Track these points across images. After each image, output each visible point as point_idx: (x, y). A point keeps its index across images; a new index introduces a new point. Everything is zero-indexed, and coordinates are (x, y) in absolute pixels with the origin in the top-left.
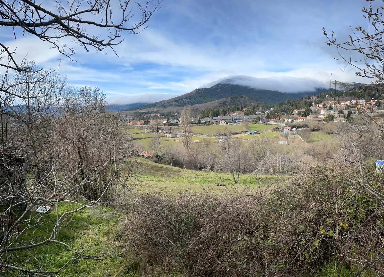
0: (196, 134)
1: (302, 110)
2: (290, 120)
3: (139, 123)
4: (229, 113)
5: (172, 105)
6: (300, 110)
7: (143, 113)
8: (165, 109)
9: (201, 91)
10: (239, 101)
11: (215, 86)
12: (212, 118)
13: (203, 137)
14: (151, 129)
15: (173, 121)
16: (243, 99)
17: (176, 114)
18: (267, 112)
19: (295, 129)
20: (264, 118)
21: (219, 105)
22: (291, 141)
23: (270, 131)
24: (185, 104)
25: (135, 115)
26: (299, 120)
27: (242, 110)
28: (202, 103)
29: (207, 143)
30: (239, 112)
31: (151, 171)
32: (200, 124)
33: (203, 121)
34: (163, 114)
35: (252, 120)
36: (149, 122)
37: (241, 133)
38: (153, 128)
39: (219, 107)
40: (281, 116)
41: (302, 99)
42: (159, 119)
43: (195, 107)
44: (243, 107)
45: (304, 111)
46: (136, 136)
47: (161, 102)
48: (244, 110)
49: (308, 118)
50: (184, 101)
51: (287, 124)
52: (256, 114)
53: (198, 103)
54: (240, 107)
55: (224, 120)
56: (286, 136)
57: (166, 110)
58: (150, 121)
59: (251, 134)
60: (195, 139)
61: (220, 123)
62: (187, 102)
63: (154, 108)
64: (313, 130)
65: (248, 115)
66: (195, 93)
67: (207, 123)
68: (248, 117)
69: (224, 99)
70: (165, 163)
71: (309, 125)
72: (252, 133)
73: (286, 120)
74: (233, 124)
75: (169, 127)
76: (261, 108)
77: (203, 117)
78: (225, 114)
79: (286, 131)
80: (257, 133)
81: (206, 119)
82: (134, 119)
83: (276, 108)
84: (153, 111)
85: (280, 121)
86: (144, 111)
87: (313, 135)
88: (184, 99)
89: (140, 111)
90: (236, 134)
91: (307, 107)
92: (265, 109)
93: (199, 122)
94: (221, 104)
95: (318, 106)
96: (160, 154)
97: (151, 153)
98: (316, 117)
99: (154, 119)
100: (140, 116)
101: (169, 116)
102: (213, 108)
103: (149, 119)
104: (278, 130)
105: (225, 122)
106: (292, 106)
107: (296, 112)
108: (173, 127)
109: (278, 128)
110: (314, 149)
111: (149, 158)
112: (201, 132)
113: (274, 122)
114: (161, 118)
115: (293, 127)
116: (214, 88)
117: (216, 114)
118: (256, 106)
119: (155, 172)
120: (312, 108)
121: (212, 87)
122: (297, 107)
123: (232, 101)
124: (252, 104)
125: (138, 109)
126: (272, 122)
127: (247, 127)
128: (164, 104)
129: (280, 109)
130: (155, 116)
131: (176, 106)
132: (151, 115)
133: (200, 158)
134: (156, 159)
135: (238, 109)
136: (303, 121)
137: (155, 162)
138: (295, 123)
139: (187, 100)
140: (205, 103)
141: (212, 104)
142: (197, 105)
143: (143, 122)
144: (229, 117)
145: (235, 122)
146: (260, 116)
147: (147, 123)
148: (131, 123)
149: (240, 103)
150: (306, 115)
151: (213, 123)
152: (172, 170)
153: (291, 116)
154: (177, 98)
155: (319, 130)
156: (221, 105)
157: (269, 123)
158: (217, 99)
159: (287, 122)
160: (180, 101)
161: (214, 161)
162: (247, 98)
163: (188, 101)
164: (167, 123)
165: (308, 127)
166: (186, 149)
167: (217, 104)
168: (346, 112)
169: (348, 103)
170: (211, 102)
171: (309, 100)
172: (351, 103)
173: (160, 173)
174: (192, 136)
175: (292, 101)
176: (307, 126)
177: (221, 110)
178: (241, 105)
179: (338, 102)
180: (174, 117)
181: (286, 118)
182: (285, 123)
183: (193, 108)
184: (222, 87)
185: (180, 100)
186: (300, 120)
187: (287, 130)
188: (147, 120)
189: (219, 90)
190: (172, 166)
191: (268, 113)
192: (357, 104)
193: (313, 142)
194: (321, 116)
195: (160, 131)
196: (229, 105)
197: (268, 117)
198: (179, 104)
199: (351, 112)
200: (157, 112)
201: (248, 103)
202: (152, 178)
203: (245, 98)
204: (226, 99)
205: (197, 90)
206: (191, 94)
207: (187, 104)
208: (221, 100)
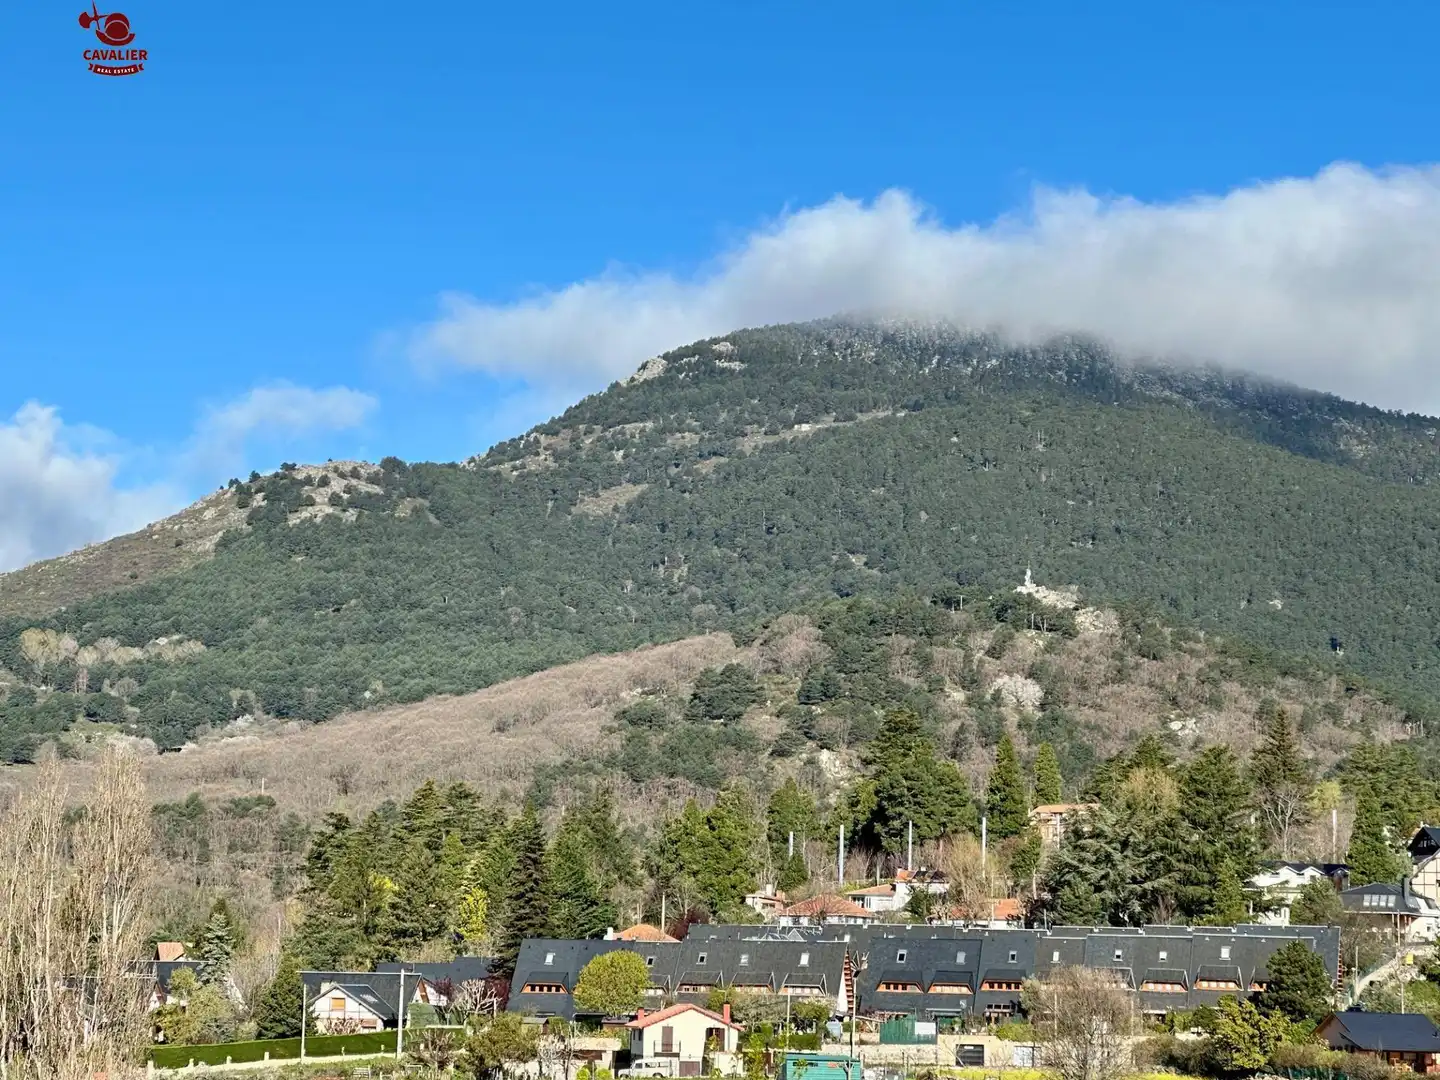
9: (322, 510)
11: (550, 429)
16: (1030, 643)
21: (620, 744)
24: (59, 717)
27: (1007, 825)
28: (346, 696)
30: (970, 854)
39: (618, 778)
50: (23, 668)
54: (978, 770)
61: (647, 1046)
62: (81, 693)
66: (224, 544)
69: (712, 649)
88: (30, 640)
93: (288, 1027)
102: (521, 787)
116: (540, 462)
121: (499, 453)
123: (847, 678)
139: (88, 657)
140: (379, 702)
142: (244, 737)
156: (656, 740)
158: (597, 648)
163: (96, 679)
167: (589, 728)
170: (482, 697)
178: (992, 735)
183: (183, 796)
184: (678, 457)
189: (627, 493)
203: (1070, 633)
204: (743, 641)
205: (259, 500)
206: (161, 563)
207: (90, 715)
208: (650, 658)
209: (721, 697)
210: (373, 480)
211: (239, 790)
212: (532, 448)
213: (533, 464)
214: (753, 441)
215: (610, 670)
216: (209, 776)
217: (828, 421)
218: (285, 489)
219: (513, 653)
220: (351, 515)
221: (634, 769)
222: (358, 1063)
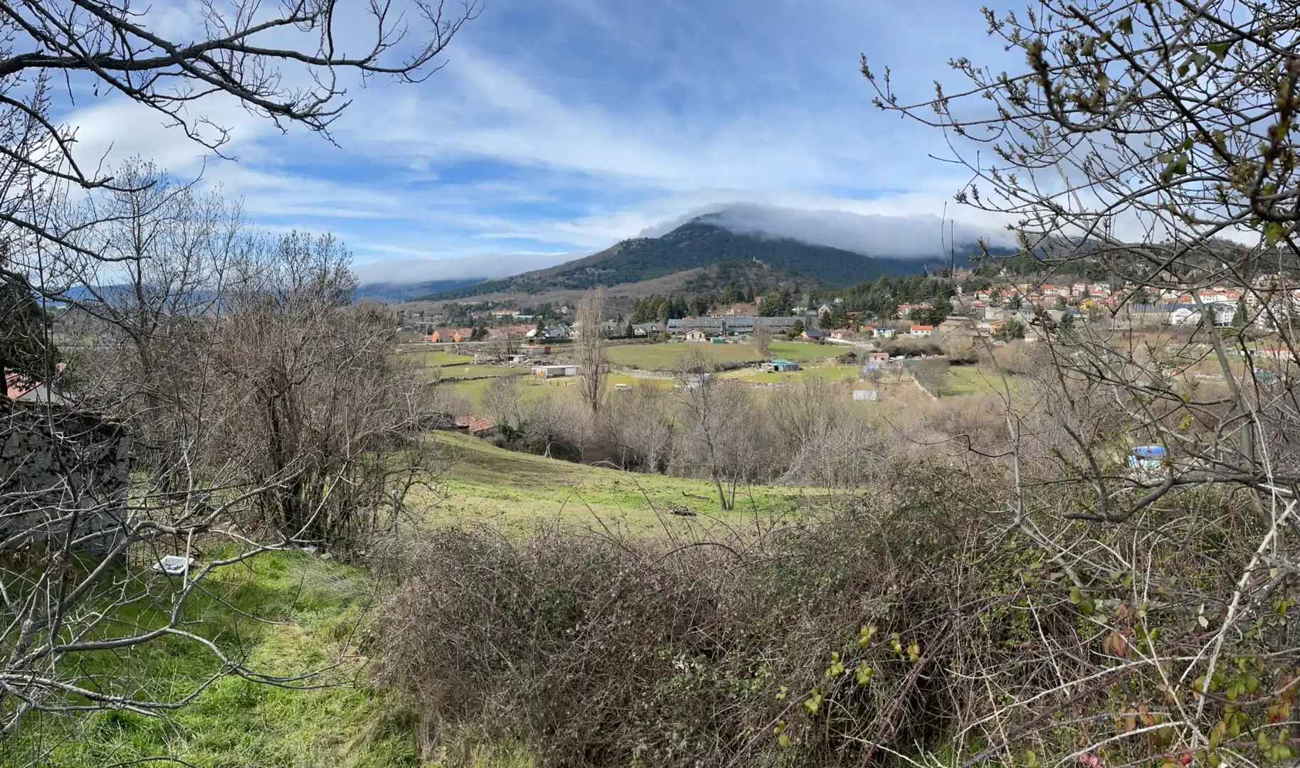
0: (620, 367)
1: (925, 305)
2: (888, 334)
3: (457, 337)
4: (715, 309)
5: (555, 285)
6: (916, 307)
7: (470, 308)
8: (533, 296)
9: (634, 247)
10: (744, 275)
11: (674, 232)
12: (666, 323)
13: (638, 376)
14: (490, 354)
15: (558, 331)
16: (755, 269)
17: (564, 310)
18: (825, 308)
19: (901, 357)
20: (816, 325)
21: (685, 286)
22: (889, 390)
23: (831, 361)
24: (592, 282)
25: (446, 313)
26: (913, 332)
27: (750, 300)
28: (637, 280)
29: (649, 392)
30: (744, 305)
31: (486, 472)
32: (633, 340)
33: (641, 331)
34: (528, 312)
35: (780, 330)
36: (485, 332)
37: (748, 365)
38: (495, 350)
39: (685, 292)
40: (862, 322)
41: (926, 275)
42: (515, 324)
43: (620, 291)
44: (755, 293)
45: (930, 310)
46: (447, 373)
47: (522, 276)
48: (758, 300)
49: (943, 328)
50: (587, 274)
51: (878, 345)
52: (793, 314)
53: (627, 280)
54: (745, 291)
55: (700, 328)
56: (875, 378)
57: (535, 301)
58: (490, 331)
59: (776, 368)
60: (616, 382)
61: (689, 337)
62: (596, 278)
63: (501, 294)
64: (957, 363)
65: (768, 315)
66: (618, 252)
67: (651, 338)
68: (768, 321)
69: (700, 270)
70: (526, 448)
71: (943, 348)
72: (781, 368)
73: (875, 332)
74: (724, 341)
75: (543, 347)
76: (806, 298)
77: (641, 320)
78: (702, 312)
79: (876, 362)
80: (795, 368)
81: (649, 326)
82: (443, 325)
83: (849, 298)
84: (498, 304)
85: (858, 335)
86: (474, 301)
87: (955, 374)
88: (587, 269)
89: (462, 302)
90: (735, 368)
91: (940, 297)
92: (820, 300)
93: (630, 334)
94: (691, 282)
95: (974, 295)
96: (514, 425)
97: (489, 421)
98: (967, 327)
99: (501, 324)
100: (460, 317)
101: (544, 315)
102: (669, 294)
103: (486, 324)
104: (854, 361)
105: (703, 335)
106: (894, 295)
107: (905, 310)
108: (555, 348)
109: (853, 355)
110: (959, 415)
111: (482, 435)
112: (636, 363)
113: (843, 337)
114: (520, 322)
115: (896, 352)
117: (677, 311)
118: (792, 291)
119: (497, 474)
120: (954, 302)
121: (664, 236)
122: (909, 297)
123: (724, 275)
124: (782, 284)
125: (455, 296)
126: (837, 338)
127: (764, 348)
128: (530, 283)
129: (859, 301)
130: (505, 317)
131: (567, 287)
132: (493, 313)
133: (630, 435)
134: (501, 437)
135: (740, 298)
136: (926, 336)
137: (500, 444)
138: (902, 340)
139: (597, 272)
140: (647, 279)
141: (666, 283)
142: (622, 286)
143: (468, 333)
144: (713, 319)
145: (732, 334)
146: (803, 320)
147: (479, 335)
148: (436, 335)
149: (747, 279)
150: (934, 319)
151: (669, 337)
152: (547, 469)
153: (889, 322)
154: (569, 264)
155: (977, 361)
156: (692, 285)
157: (830, 339)
158: (680, 270)
159: (879, 340)
160: (577, 272)
161: (669, 445)
162: (765, 266)
163: (599, 275)
164: (536, 335)
165: (941, 353)
166: (591, 411)
167: (679, 283)
168: (1057, 316)
169: (1064, 293)
170: (661, 279)
171: (947, 281)
172: (1071, 291)
173: (511, 477)
174: (609, 372)
175: (894, 281)
176: (937, 350)
177: (690, 299)
178: (749, 285)
179: (1037, 287)
180: (558, 318)
181: (875, 327)
182: (873, 341)
183: (612, 295)
184: (695, 237)
185: (576, 270)
186: (919, 334)
187: (879, 359)
188: (481, 328)
189: (686, 242)
190: (548, 456)
191: (826, 312)
192: (1086, 294)
193: (953, 394)
194: (986, 326)
195: (516, 359)
196: (715, 286)
197: (828, 323)
198: (575, 283)
199: (1072, 317)
200: (509, 305)
201: (770, 281)
202: (487, 489)
203: (762, 268)
204: (705, 269)
205: (624, 245)
206: (607, 256)
207: (597, 282)
208: (690, 272)
209: (704, 278)
210: (643, 241)
211: (622, 294)
212: (669, 235)
213: (669, 238)
215: (683, 274)
216: (617, 292)
218: (629, 243)
219: (666, 271)
220: (640, 247)
221: (688, 291)
222: (642, 340)
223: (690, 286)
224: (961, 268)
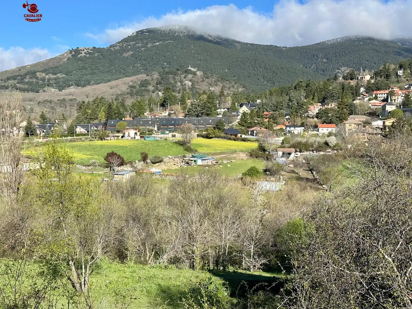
2: (298, 131)
5: (7, 87)
9: (83, 54)
10: (181, 81)
11: (119, 43)
12: (106, 123)
16: (190, 76)
18: (245, 109)
20: (235, 124)
21: (128, 91)
24: (43, 86)
28: (88, 83)
32: (74, 139)
43: (69, 94)
50: (37, 78)
62: (46, 82)
66: (68, 59)
69: (143, 77)
73: (286, 129)
81: (90, 126)
88: (38, 74)
93: (73, 133)
94: (134, 87)
95: (374, 95)
102: (114, 97)
116: (117, 48)
121: (111, 46)
123: (163, 81)
131: (19, 90)
139: (47, 77)
140: (93, 84)
142: (72, 89)
156: (134, 90)
158: (127, 76)
160: (28, 77)
162: (200, 74)
163: (49, 80)
167: (124, 88)
170: (109, 83)
183: (62, 98)
184: (138, 47)
185: (26, 74)
186: (324, 132)
189: (131, 53)
191: (246, 112)
197: (246, 122)
198: (26, 87)
203: (196, 75)
204: (147, 75)
205: (73, 53)
206: (58, 62)
207: (48, 86)
208: (134, 78)
209: (144, 84)
210: (91, 50)
211: (71, 97)
212: (116, 46)
213: (116, 48)
214: (149, 45)
215: (128, 80)
216: (66, 95)
217: (161, 42)
218: (77, 51)
219: (114, 77)
220: (88, 55)
221: (131, 94)
222: (83, 138)
223: (133, 91)
224: (367, 71)
